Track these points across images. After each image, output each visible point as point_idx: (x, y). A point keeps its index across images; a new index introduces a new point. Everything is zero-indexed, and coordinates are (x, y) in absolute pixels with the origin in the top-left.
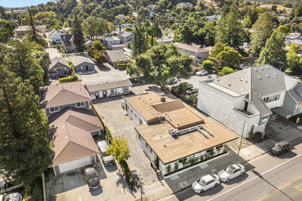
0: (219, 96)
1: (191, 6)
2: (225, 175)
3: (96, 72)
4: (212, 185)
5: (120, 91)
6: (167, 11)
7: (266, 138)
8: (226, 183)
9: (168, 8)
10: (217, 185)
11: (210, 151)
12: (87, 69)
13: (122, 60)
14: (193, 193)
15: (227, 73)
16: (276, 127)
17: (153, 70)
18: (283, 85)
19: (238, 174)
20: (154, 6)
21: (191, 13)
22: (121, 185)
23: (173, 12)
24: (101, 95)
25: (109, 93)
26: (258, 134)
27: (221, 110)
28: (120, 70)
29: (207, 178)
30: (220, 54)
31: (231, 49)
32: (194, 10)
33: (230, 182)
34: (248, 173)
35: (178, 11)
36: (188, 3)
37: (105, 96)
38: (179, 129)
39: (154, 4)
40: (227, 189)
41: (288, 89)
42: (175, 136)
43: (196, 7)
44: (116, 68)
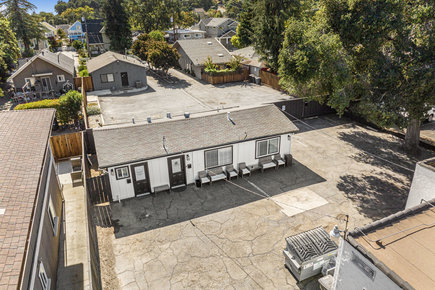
3: (150, 90)
5: (246, 155)
12: (125, 82)
13: (219, 61)
24: (159, 178)
25: (197, 166)
28: (217, 84)
37: (177, 179)
44: (204, 81)
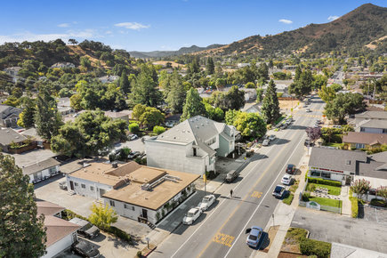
0: (170, 149)
1: (73, 66)
2: (203, 205)
4: (198, 215)
5: (46, 173)
6: (40, 74)
7: (218, 174)
8: (206, 210)
9: (40, 71)
10: (201, 214)
11: (183, 192)
14: (187, 226)
15: (160, 133)
16: (221, 165)
17: (88, 140)
18: (215, 130)
19: (212, 201)
20: (17, 69)
21: (78, 76)
22: (120, 247)
23: (49, 75)
25: (32, 178)
26: (211, 172)
27: (174, 161)
29: (192, 211)
30: (143, 115)
31: (154, 109)
32: (78, 71)
33: (209, 209)
34: (218, 199)
35: (57, 73)
36: (68, 64)
38: (150, 183)
39: (16, 66)
40: (210, 214)
41: (220, 132)
42: (150, 190)
43: (80, 67)
